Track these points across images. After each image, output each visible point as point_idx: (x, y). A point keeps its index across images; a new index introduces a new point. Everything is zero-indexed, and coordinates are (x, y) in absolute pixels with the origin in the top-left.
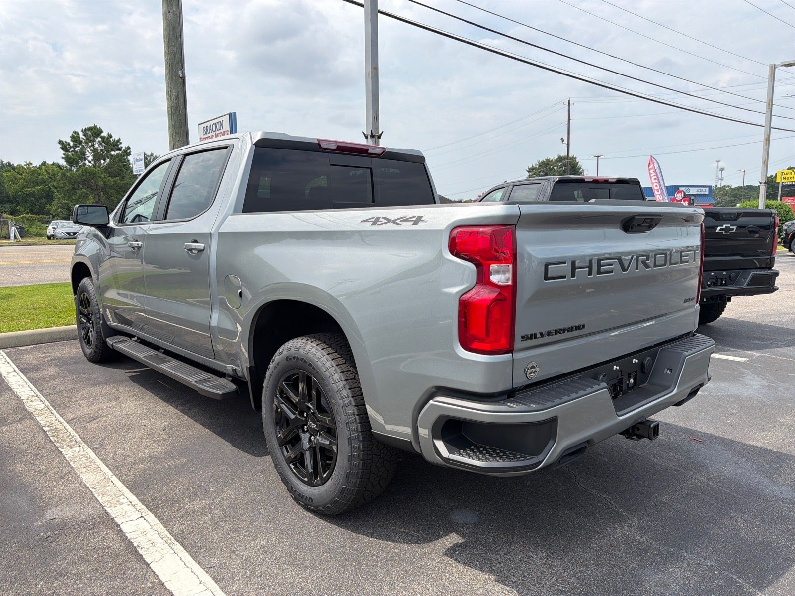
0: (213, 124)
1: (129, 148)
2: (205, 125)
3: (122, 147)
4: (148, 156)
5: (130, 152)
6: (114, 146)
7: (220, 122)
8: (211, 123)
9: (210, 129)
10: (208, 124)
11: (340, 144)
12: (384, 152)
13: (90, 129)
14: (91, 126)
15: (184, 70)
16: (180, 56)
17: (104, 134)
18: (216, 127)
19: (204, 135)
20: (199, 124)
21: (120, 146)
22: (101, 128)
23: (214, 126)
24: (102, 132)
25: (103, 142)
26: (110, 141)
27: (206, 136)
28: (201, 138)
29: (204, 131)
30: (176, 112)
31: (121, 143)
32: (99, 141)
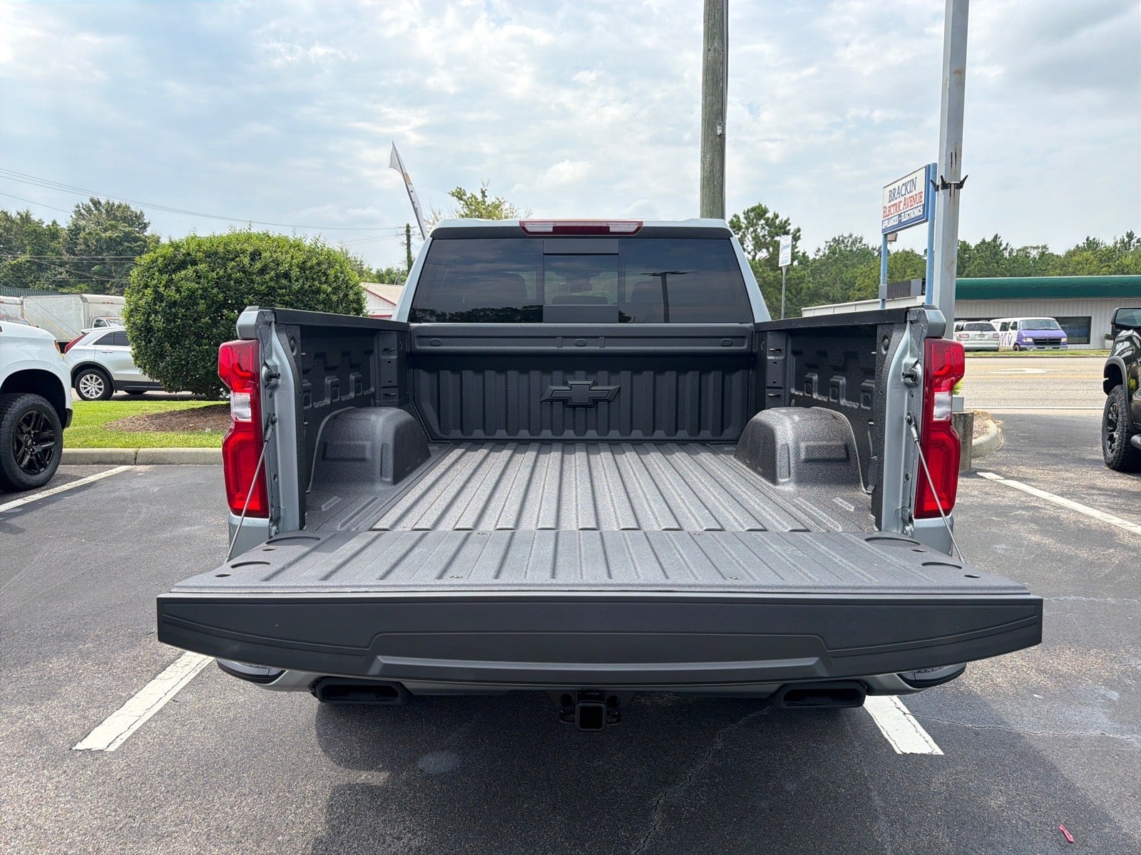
0: (903, 185)
1: (799, 230)
2: (891, 188)
3: (789, 230)
4: (846, 238)
5: (800, 236)
6: (780, 228)
7: (913, 180)
8: (900, 183)
9: (898, 193)
10: (896, 186)
11: (558, 225)
12: (639, 228)
13: (753, 210)
14: (754, 205)
15: (725, 124)
16: (721, 106)
17: (770, 215)
18: (906, 189)
19: (890, 202)
20: (885, 187)
21: (788, 228)
22: (767, 207)
23: (904, 187)
24: (765, 211)
25: (767, 225)
26: (775, 222)
27: (892, 203)
28: (885, 207)
29: (890, 196)
30: (709, 184)
31: (789, 224)
32: (762, 225)
